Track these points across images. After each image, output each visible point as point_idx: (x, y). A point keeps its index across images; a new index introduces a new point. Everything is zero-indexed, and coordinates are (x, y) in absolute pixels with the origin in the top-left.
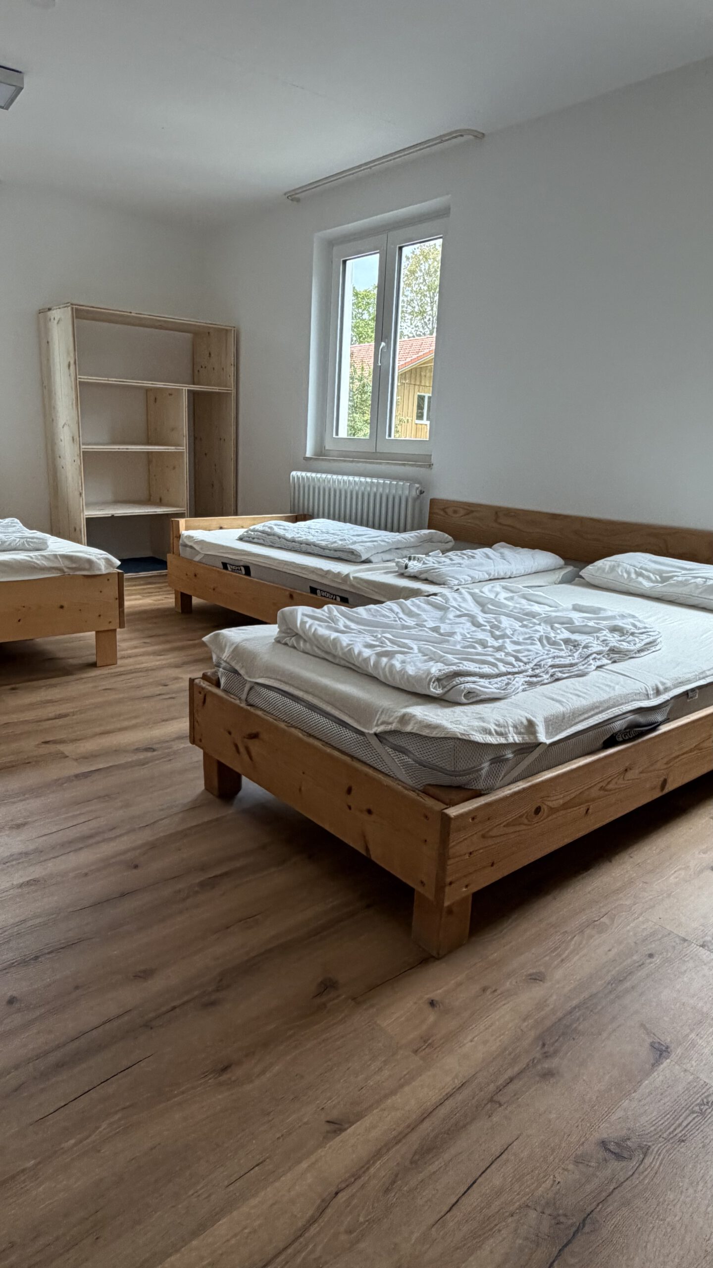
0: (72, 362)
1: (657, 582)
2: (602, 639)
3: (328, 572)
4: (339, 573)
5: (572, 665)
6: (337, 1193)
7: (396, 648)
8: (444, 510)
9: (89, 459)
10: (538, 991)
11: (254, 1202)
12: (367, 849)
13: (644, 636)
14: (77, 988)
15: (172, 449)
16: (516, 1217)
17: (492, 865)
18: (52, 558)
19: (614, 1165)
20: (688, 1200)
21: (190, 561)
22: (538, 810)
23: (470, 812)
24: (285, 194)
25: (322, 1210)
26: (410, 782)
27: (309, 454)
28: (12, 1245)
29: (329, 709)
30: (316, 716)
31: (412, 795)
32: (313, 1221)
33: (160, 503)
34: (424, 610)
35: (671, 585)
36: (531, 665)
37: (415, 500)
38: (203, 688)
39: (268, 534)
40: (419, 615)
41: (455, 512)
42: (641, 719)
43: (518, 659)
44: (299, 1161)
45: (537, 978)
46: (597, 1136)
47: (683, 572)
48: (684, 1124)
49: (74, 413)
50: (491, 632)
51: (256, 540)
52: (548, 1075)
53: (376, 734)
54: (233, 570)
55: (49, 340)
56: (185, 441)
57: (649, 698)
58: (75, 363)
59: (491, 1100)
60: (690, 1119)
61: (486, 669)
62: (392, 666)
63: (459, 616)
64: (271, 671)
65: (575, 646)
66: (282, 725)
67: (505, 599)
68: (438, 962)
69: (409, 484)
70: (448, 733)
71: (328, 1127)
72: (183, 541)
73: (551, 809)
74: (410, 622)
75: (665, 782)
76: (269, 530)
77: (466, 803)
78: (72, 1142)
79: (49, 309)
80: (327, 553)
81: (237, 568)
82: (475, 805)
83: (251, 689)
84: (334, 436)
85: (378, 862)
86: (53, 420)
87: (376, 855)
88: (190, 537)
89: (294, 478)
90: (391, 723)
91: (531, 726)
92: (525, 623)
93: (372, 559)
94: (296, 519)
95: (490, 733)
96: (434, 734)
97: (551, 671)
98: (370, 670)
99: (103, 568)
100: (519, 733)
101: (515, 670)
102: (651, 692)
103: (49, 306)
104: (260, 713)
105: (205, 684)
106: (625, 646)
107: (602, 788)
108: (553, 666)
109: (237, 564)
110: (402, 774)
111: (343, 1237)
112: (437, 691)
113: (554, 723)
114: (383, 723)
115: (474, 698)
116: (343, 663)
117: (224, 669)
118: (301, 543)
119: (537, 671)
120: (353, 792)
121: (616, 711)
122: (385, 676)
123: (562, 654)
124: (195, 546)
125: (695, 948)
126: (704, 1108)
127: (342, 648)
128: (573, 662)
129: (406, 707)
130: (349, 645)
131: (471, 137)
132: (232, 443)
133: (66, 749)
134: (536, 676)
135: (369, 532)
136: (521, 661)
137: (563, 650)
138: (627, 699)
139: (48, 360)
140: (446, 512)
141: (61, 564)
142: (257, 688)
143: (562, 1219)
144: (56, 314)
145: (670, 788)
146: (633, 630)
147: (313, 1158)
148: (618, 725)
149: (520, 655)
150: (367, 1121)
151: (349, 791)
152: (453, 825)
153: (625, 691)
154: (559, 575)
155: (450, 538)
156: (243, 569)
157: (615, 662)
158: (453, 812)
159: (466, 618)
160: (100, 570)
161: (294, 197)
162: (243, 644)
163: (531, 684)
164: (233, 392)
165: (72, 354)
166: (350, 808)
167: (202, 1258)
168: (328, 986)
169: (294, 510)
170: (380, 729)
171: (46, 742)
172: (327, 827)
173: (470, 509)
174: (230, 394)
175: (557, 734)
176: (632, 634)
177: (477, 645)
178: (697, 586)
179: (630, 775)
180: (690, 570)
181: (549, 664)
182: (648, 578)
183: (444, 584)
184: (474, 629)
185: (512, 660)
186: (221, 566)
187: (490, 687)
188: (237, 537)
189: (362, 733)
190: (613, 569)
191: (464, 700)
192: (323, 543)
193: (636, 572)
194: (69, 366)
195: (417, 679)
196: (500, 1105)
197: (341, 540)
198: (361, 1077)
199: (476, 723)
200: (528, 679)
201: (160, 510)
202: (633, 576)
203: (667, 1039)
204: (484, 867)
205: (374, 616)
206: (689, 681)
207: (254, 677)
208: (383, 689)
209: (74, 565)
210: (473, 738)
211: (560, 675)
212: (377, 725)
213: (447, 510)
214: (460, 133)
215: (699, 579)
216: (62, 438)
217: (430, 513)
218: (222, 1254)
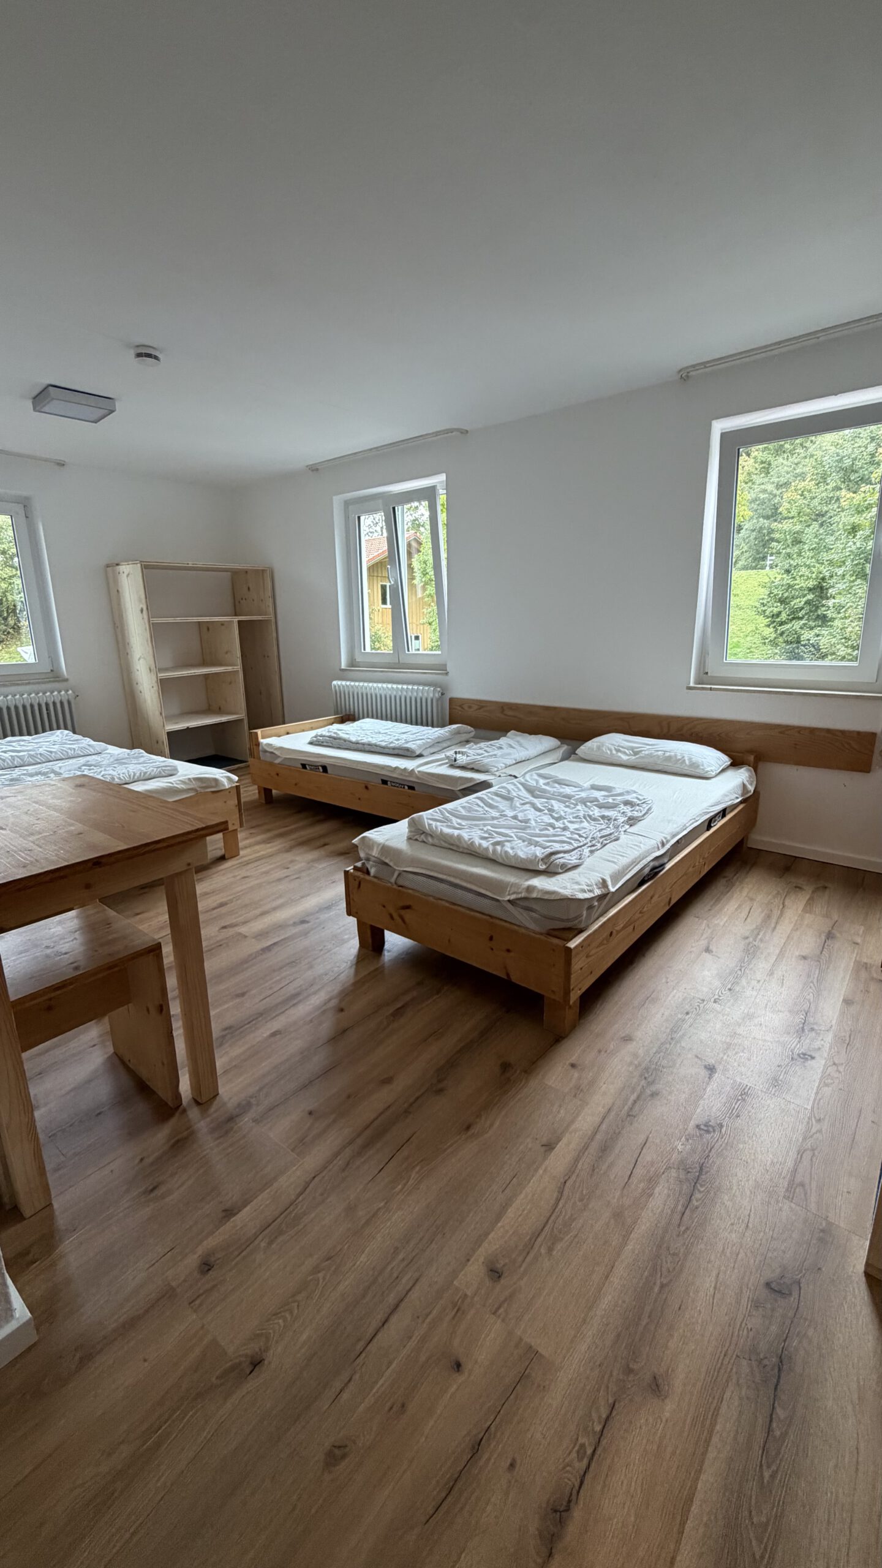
0: (145, 609)
1: (630, 755)
2: (622, 811)
3: (396, 768)
4: (405, 769)
5: (611, 834)
6: (565, 1182)
7: (503, 839)
8: (460, 706)
9: (165, 685)
10: (631, 1047)
11: (522, 1196)
12: (508, 975)
13: (644, 805)
14: (349, 1097)
15: (230, 669)
16: (666, 1174)
17: (591, 973)
18: (187, 781)
19: (708, 1136)
20: (750, 1146)
21: (271, 764)
22: (611, 934)
23: (580, 943)
24: (307, 466)
25: (561, 1193)
26: (537, 929)
27: (343, 666)
28: (397, 1248)
29: (469, 886)
30: (459, 892)
31: (542, 937)
32: (558, 1200)
33: (220, 711)
34: (497, 802)
35: (643, 757)
36: (589, 839)
37: (438, 700)
38: (359, 877)
39: (335, 738)
40: (497, 806)
41: (470, 707)
42: (656, 863)
43: (580, 836)
44: (536, 1170)
45: (628, 1039)
46: (692, 1124)
47: (648, 747)
48: (736, 1107)
49: (150, 649)
50: (551, 815)
51: (325, 744)
52: (654, 1095)
53: (509, 901)
54: (311, 769)
55: (120, 590)
56: (239, 661)
57: (659, 849)
58: (147, 609)
59: (629, 1115)
60: (738, 1104)
61: (567, 847)
62: (506, 852)
63: (523, 804)
64: (414, 861)
65: (608, 820)
66: (431, 899)
67: (544, 784)
68: (566, 1040)
69: (432, 689)
70: (562, 895)
71: (544, 1148)
72: (263, 748)
73: (617, 931)
74: (495, 814)
75: (670, 899)
76: (335, 735)
77: (577, 938)
78: (400, 1187)
79: (117, 565)
80: (386, 751)
81: (315, 767)
82: (582, 938)
83: (399, 875)
84: (363, 651)
85: (518, 983)
86: (127, 654)
87: (515, 978)
88: (269, 745)
89: (335, 686)
90: (521, 893)
91: (604, 883)
92: (567, 804)
93: (424, 753)
94: (342, 720)
95: (585, 892)
96: (552, 897)
97: (601, 840)
98: (490, 855)
99: (226, 784)
100: (599, 888)
101: (582, 844)
102: (660, 845)
103: (116, 562)
104: (410, 891)
105: (359, 874)
106: (636, 814)
107: (640, 913)
108: (601, 837)
109: (315, 764)
110: (532, 926)
111: (579, 1204)
112: (542, 867)
113: (615, 877)
114: (514, 893)
115: (567, 869)
116: (465, 851)
117: (374, 862)
118: (363, 744)
119: (594, 842)
120: (494, 938)
121: (644, 862)
122: (502, 858)
123: (603, 827)
124: (275, 752)
125: (711, 1005)
126: (744, 1096)
127: (465, 842)
128: (611, 832)
129: (527, 880)
130: (470, 839)
131: (458, 433)
132: (276, 659)
133: (243, 930)
134: (593, 846)
135: (411, 729)
136: (582, 837)
137: (602, 824)
138: (649, 853)
139: (119, 604)
140: (462, 708)
141: (194, 785)
142: (404, 873)
143: (690, 1170)
144: (125, 569)
145: (673, 901)
146: (639, 802)
147: (543, 1167)
148: (647, 870)
149: (580, 832)
150: (564, 1141)
151: (491, 938)
152: (573, 953)
153: (647, 847)
154: (559, 754)
155: (472, 729)
156: (320, 768)
157: (631, 826)
158: (572, 944)
159: (528, 805)
160: (224, 785)
161: (314, 469)
162: (388, 843)
163: (592, 852)
164: (273, 620)
165: (144, 601)
166: (492, 949)
167: (507, 1231)
168: (505, 1067)
169: (337, 711)
170: (513, 897)
171: (224, 927)
172: (475, 964)
173: (481, 704)
174: (271, 620)
175: (617, 884)
176: (638, 805)
177: (549, 828)
178: (658, 756)
179: (653, 900)
180: (651, 745)
181: (599, 836)
182: (625, 753)
183: (487, 772)
184: (538, 813)
185: (577, 837)
186: (301, 766)
187: (571, 859)
188: (308, 740)
189: (498, 900)
190: (599, 748)
191: (560, 871)
192: (383, 744)
193: (615, 749)
194: (142, 611)
195: (527, 860)
196: (635, 1117)
197: (396, 740)
198: (550, 1117)
199: (577, 887)
200: (589, 849)
201: (224, 719)
202: (614, 752)
203: (712, 1061)
204: (588, 976)
205: (469, 812)
206: (678, 833)
207: (401, 867)
208: (503, 868)
209: (204, 785)
210: (577, 897)
211: (606, 842)
212: (509, 895)
213: (464, 706)
214: (451, 431)
215: (660, 752)
216: (138, 668)
217: (450, 709)
218: (517, 1227)
